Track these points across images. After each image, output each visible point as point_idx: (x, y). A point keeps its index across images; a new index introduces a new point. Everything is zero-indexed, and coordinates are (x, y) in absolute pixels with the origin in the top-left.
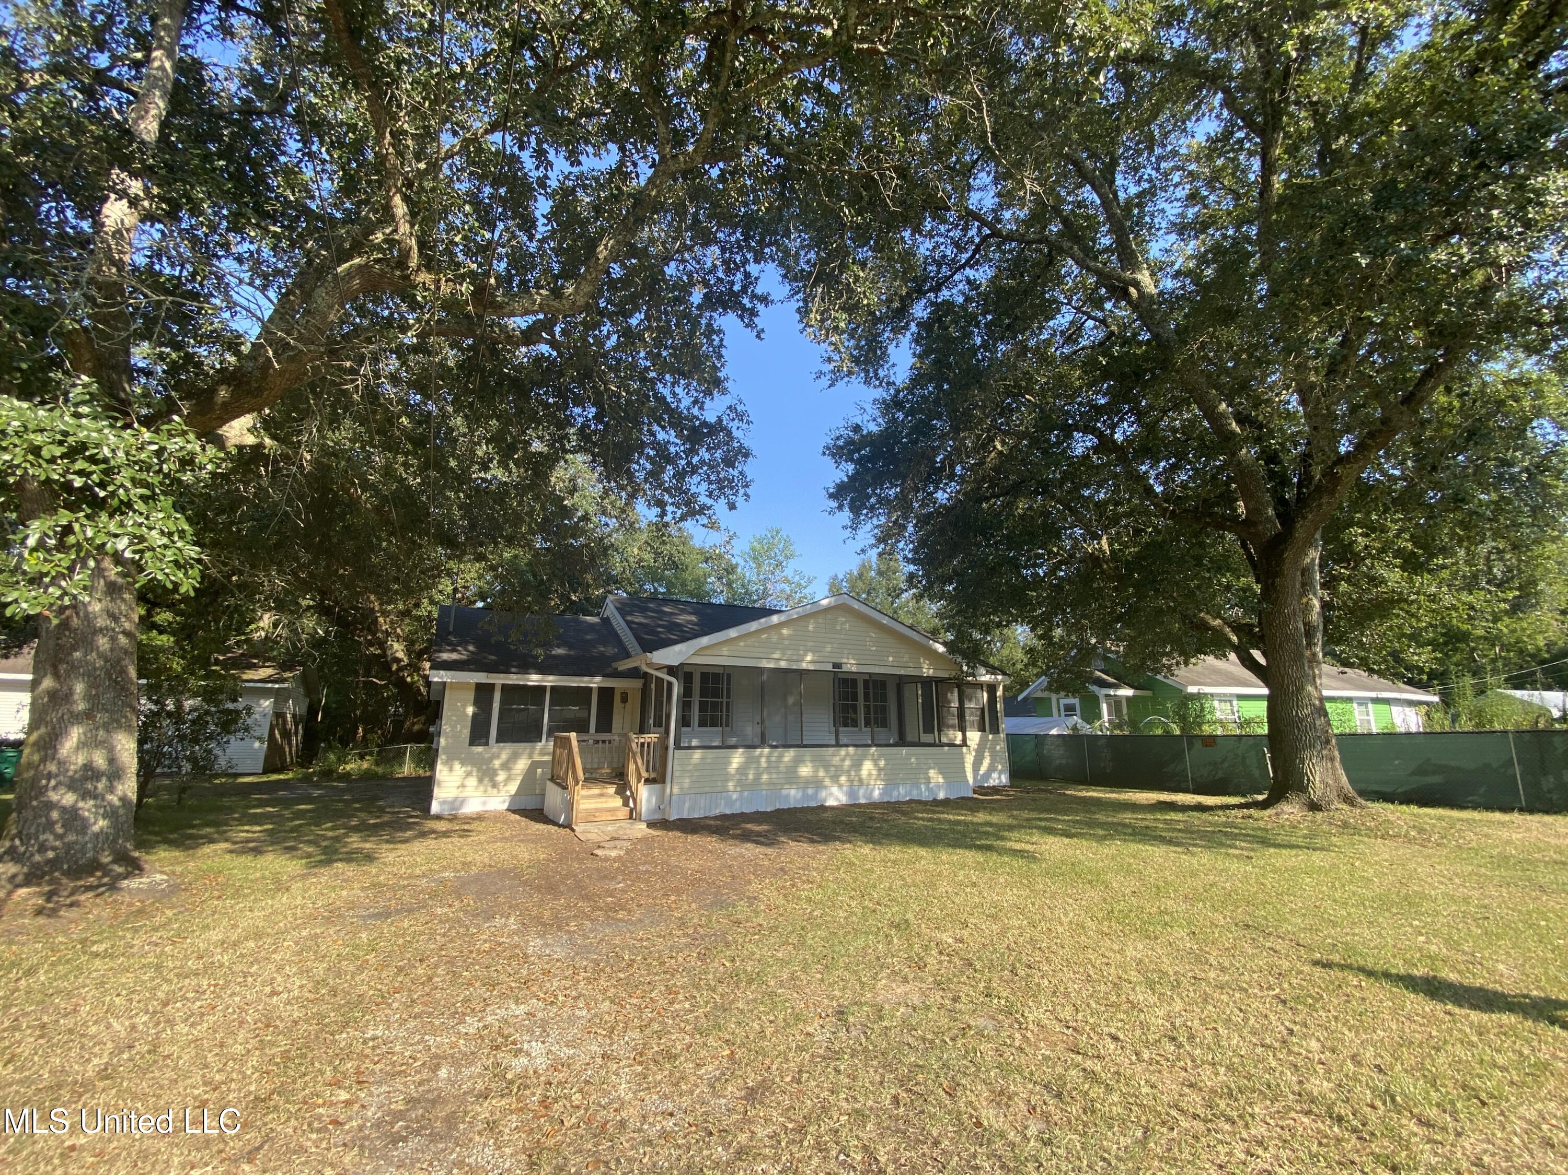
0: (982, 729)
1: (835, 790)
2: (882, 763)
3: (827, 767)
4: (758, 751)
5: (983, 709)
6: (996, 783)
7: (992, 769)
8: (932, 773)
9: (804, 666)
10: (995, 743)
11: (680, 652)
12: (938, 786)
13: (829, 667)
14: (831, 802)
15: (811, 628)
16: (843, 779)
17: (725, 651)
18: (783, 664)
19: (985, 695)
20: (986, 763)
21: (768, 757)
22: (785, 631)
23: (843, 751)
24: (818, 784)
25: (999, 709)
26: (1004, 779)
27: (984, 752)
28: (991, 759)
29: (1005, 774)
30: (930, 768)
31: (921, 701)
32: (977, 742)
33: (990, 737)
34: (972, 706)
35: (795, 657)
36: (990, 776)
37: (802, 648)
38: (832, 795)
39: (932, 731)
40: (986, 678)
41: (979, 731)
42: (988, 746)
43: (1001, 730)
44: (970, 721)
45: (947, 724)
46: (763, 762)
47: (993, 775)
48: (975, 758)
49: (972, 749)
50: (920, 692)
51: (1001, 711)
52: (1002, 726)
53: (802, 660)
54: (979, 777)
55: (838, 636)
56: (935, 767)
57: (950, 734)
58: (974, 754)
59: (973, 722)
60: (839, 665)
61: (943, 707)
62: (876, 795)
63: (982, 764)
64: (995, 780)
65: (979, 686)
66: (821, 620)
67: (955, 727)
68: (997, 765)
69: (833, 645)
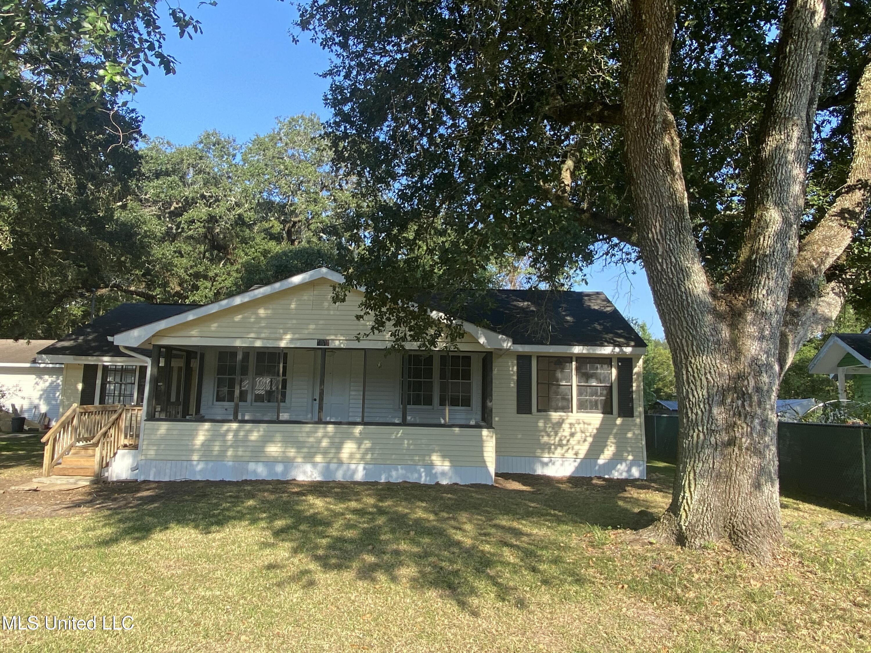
0: (607, 410)
1: (308, 467)
3: (299, 445)
4: (226, 426)
5: (611, 387)
7: (617, 458)
8: (436, 459)
9: (283, 344)
11: (139, 337)
13: (314, 344)
14: (301, 478)
15: (293, 306)
18: (258, 344)
19: (614, 372)
20: (609, 452)
21: (237, 432)
22: (262, 312)
23: (321, 431)
24: (288, 462)
25: (634, 388)
26: (636, 473)
27: (607, 438)
28: (617, 447)
29: (639, 466)
30: (434, 451)
31: (515, 378)
32: (597, 426)
33: (619, 421)
34: (594, 384)
35: (273, 336)
36: (614, 467)
37: (281, 326)
38: (305, 473)
39: (530, 412)
40: (607, 350)
41: (603, 413)
42: (615, 431)
43: (636, 413)
44: (591, 401)
45: (553, 404)
46: (230, 437)
47: (619, 466)
48: (592, 445)
49: (588, 434)
50: (515, 368)
51: (638, 391)
52: (639, 409)
53: (281, 339)
54: (597, 468)
55: (326, 312)
56: (440, 451)
57: (555, 416)
58: (590, 440)
59: (596, 402)
60: (325, 342)
61: (549, 385)
62: (360, 476)
63: (602, 452)
64: (621, 474)
65: (607, 360)
66: (305, 298)
67: (567, 408)
68: (626, 454)
69: (321, 322)
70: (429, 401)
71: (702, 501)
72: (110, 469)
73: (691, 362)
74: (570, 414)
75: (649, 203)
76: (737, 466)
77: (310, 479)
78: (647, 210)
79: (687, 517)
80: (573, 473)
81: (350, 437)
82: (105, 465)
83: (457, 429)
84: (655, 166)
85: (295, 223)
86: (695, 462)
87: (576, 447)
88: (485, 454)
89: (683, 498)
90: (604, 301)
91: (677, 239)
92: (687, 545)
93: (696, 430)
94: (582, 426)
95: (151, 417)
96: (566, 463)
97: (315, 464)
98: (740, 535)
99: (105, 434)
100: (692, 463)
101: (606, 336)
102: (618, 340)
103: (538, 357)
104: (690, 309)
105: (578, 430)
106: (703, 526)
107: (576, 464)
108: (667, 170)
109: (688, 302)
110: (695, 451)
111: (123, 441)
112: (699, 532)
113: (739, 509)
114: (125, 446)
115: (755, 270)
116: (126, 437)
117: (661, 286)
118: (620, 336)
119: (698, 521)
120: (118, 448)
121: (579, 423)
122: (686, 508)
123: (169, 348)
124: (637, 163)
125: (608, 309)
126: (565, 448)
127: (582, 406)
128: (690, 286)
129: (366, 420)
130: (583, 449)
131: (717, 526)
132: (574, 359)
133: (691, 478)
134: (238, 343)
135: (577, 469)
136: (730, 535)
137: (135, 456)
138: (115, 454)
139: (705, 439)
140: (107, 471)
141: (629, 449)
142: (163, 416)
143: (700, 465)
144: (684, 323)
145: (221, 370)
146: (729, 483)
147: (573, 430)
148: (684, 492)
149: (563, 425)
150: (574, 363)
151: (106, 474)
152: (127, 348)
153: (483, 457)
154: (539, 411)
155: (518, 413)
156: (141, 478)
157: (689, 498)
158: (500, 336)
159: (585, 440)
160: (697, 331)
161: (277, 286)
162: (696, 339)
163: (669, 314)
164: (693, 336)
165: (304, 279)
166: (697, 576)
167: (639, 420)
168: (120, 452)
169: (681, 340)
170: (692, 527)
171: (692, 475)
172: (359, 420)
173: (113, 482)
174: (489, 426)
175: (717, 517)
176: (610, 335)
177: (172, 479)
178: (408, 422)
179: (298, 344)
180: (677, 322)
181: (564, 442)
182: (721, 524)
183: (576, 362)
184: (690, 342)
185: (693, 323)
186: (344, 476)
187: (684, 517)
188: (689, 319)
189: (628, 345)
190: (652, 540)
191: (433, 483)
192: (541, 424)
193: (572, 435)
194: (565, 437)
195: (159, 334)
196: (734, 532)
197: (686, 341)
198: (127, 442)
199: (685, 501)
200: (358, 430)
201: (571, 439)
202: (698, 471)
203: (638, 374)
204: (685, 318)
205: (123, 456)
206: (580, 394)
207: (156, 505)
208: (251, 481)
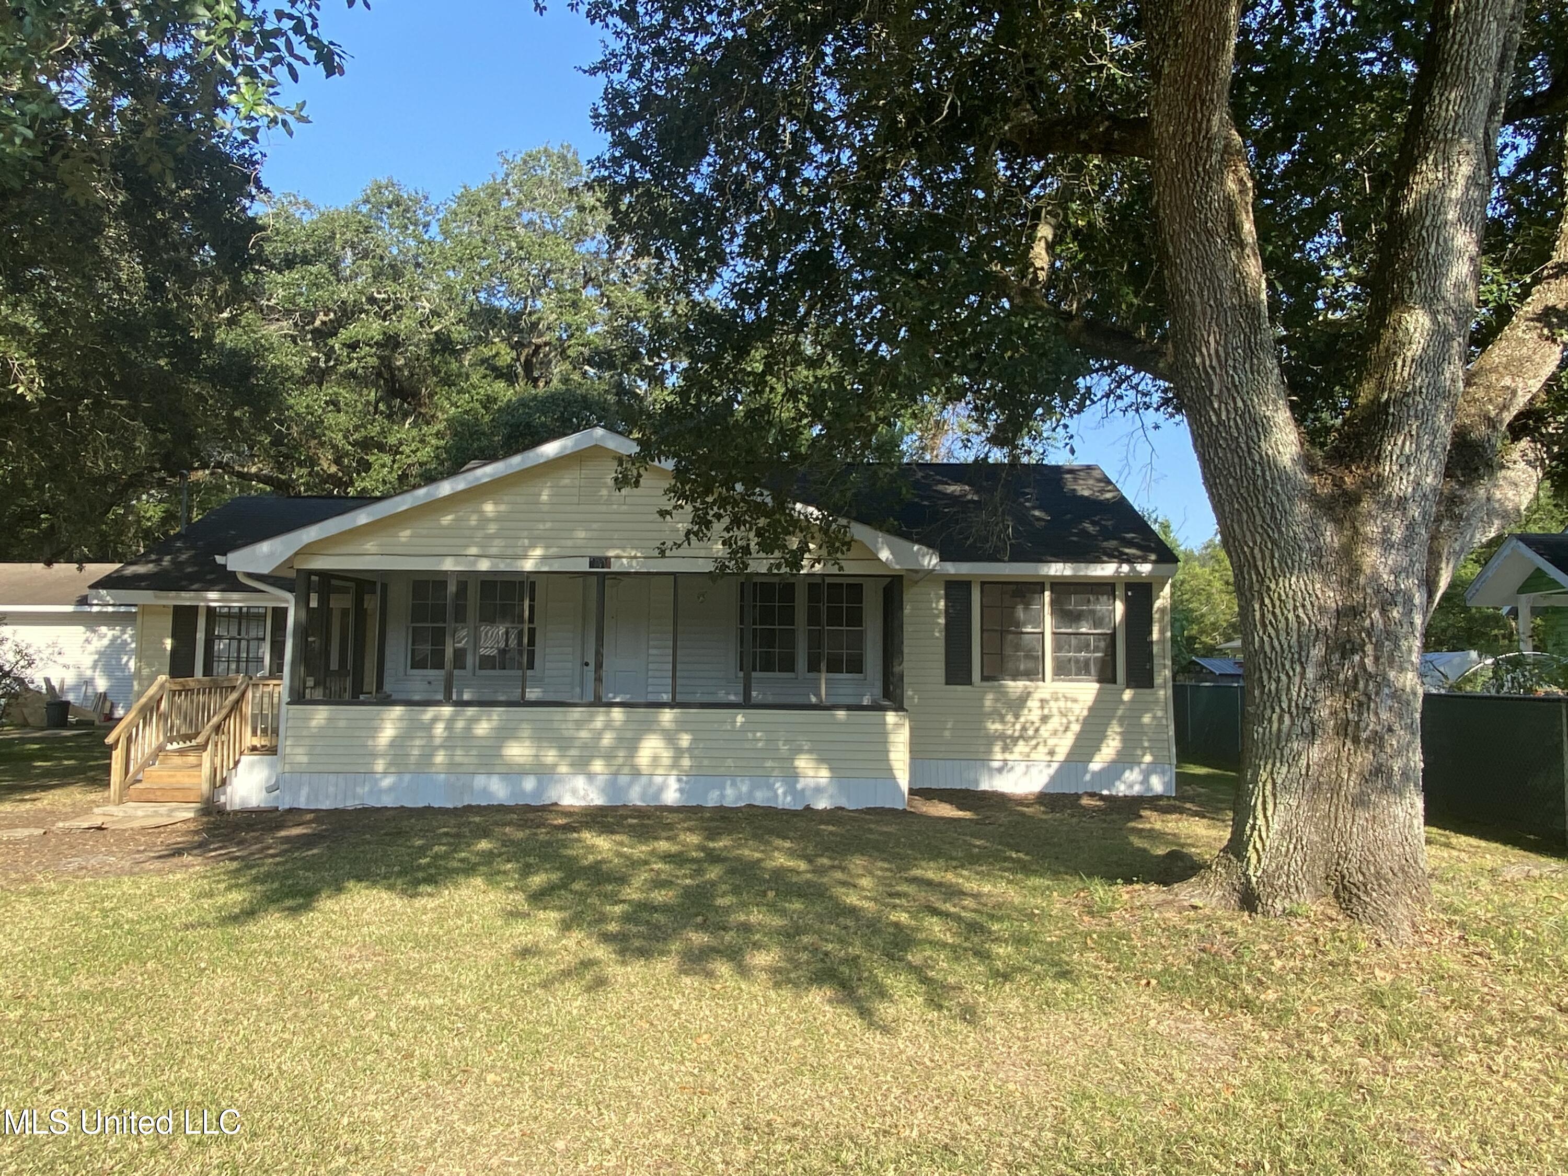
0: (1106, 676)
1: (580, 782)
2: (685, 740)
3: (563, 744)
4: (430, 713)
5: (1113, 636)
6: (1137, 790)
7: (1125, 760)
8: (803, 763)
9: (528, 565)
10: (1136, 709)
11: (271, 555)
12: (818, 790)
13: (583, 566)
14: (568, 801)
15: (544, 497)
16: (598, 766)
17: (370, 546)
18: (484, 565)
19: (1120, 607)
20: (1110, 749)
21: (450, 722)
22: (489, 508)
23: (600, 718)
24: (544, 773)
25: (1155, 636)
26: (1157, 785)
27: (1107, 725)
28: (1124, 740)
29: (1163, 773)
30: (800, 751)
31: (942, 621)
32: (1090, 703)
33: (1127, 695)
34: (1083, 630)
35: (510, 552)
36: (1119, 776)
37: (525, 533)
38: (574, 792)
39: (968, 681)
40: (1107, 570)
41: (1099, 681)
42: (1120, 712)
43: (1158, 680)
44: (1077, 661)
45: (1010, 665)
46: (439, 729)
47: (1127, 774)
48: (1079, 738)
49: (1072, 718)
50: (942, 604)
51: (1162, 641)
52: (1164, 674)
53: (525, 557)
54: (1088, 777)
55: (604, 508)
56: (810, 751)
57: (1015, 687)
58: (1076, 728)
59: (1087, 662)
60: (605, 561)
61: (1003, 633)
62: (671, 796)
63: (1098, 749)
64: (1131, 786)
65: (1106, 588)
66: (566, 481)
67: (1035, 674)
68: (1139, 752)
69: (595, 526)
70: (788, 665)
71: (1287, 832)
72: (229, 789)
73: (1269, 588)
74: (1040, 683)
75: (1197, 300)
76: (1350, 771)
77: (583, 803)
78: (1194, 315)
79: (1259, 861)
80: (1047, 786)
81: (649, 727)
82: (219, 783)
83: (841, 714)
84: (1208, 231)
85: (538, 347)
86: (1274, 765)
87: (1051, 742)
88: (892, 756)
89: (1253, 828)
90: (1099, 481)
91: (1247, 366)
92: (1260, 909)
93: (1277, 710)
94: (1062, 704)
95: (298, 697)
96: (1034, 771)
97: (591, 776)
98: (1355, 891)
99: (218, 729)
100: (1269, 766)
101: (1105, 544)
102: (1127, 551)
103: (983, 584)
104: (1269, 493)
105: (1055, 711)
106: (1288, 876)
107: (1052, 771)
108: (1230, 239)
109: (1265, 480)
110: (1274, 746)
111: (249, 740)
112: (1281, 888)
113: (1353, 845)
114: (254, 749)
115: (1387, 421)
116: (254, 733)
117: (1216, 453)
118: (1130, 544)
119: (1279, 867)
120: (241, 753)
121: (1057, 699)
122: (1259, 846)
123: (326, 576)
124: (1176, 227)
125: (1108, 495)
126: (1034, 742)
127: (1061, 670)
128: (1270, 452)
129: (679, 698)
130: (1064, 745)
131: (1314, 876)
132: (1047, 586)
133: (1267, 793)
134: (448, 565)
135: (1053, 779)
136: (1336, 890)
137: (272, 766)
138: (236, 763)
139: (1293, 723)
140: (225, 793)
141: (1146, 744)
142: (318, 694)
143: (1284, 770)
144: (1259, 520)
145: (418, 613)
146: (1335, 800)
147: (1046, 712)
148: (1255, 818)
149: (1029, 703)
150: (1047, 594)
151: (223, 799)
152: (250, 575)
153: (888, 760)
154: (984, 678)
155: (947, 683)
156: (284, 805)
157: (1263, 829)
158: (916, 548)
159: (1067, 729)
160: (1280, 532)
161: (516, 462)
162: (1279, 547)
163: (1231, 503)
164: (1274, 542)
165: (565, 448)
166: (1278, 963)
167: (1163, 693)
168: (245, 760)
169: (1252, 549)
170: (1268, 878)
171: (1269, 787)
172: (666, 697)
173: (236, 812)
174: (899, 707)
175: (1313, 860)
176: (1112, 544)
177: (341, 806)
178: (753, 701)
179: (556, 566)
180: (1245, 516)
181: (1031, 732)
182: (1320, 873)
183: (1052, 592)
184: (1267, 553)
185: (1273, 517)
186: (643, 796)
187: (1254, 860)
188: (1267, 511)
189: (1145, 560)
190: (1196, 902)
191: (800, 807)
192: (989, 701)
193: (1045, 719)
194: (1033, 723)
195: (308, 550)
196: (1345, 887)
197: (1261, 550)
198: (256, 742)
199: (1256, 833)
200: (667, 716)
201: (1043, 728)
202: (1279, 781)
203: (1162, 610)
204: (1259, 508)
205: (252, 765)
206: (1057, 648)
207: (315, 851)
208: (479, 806)
